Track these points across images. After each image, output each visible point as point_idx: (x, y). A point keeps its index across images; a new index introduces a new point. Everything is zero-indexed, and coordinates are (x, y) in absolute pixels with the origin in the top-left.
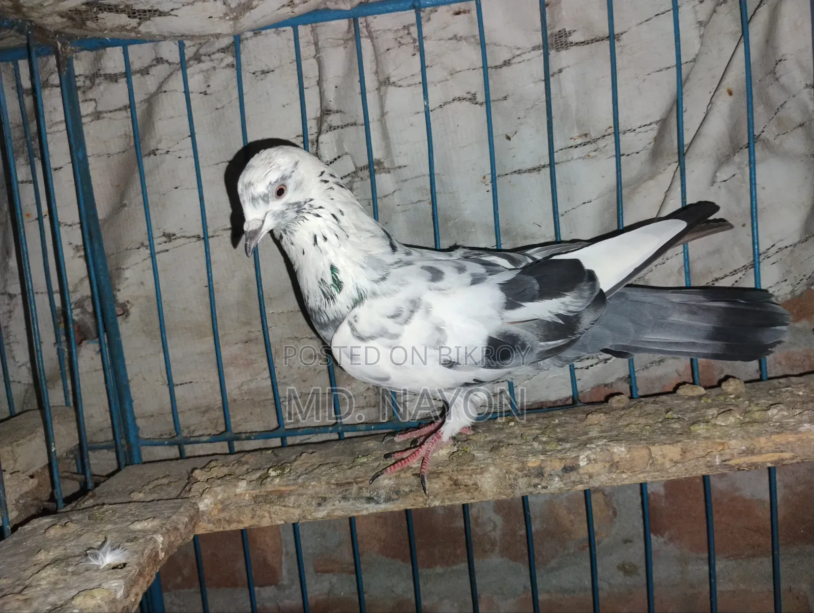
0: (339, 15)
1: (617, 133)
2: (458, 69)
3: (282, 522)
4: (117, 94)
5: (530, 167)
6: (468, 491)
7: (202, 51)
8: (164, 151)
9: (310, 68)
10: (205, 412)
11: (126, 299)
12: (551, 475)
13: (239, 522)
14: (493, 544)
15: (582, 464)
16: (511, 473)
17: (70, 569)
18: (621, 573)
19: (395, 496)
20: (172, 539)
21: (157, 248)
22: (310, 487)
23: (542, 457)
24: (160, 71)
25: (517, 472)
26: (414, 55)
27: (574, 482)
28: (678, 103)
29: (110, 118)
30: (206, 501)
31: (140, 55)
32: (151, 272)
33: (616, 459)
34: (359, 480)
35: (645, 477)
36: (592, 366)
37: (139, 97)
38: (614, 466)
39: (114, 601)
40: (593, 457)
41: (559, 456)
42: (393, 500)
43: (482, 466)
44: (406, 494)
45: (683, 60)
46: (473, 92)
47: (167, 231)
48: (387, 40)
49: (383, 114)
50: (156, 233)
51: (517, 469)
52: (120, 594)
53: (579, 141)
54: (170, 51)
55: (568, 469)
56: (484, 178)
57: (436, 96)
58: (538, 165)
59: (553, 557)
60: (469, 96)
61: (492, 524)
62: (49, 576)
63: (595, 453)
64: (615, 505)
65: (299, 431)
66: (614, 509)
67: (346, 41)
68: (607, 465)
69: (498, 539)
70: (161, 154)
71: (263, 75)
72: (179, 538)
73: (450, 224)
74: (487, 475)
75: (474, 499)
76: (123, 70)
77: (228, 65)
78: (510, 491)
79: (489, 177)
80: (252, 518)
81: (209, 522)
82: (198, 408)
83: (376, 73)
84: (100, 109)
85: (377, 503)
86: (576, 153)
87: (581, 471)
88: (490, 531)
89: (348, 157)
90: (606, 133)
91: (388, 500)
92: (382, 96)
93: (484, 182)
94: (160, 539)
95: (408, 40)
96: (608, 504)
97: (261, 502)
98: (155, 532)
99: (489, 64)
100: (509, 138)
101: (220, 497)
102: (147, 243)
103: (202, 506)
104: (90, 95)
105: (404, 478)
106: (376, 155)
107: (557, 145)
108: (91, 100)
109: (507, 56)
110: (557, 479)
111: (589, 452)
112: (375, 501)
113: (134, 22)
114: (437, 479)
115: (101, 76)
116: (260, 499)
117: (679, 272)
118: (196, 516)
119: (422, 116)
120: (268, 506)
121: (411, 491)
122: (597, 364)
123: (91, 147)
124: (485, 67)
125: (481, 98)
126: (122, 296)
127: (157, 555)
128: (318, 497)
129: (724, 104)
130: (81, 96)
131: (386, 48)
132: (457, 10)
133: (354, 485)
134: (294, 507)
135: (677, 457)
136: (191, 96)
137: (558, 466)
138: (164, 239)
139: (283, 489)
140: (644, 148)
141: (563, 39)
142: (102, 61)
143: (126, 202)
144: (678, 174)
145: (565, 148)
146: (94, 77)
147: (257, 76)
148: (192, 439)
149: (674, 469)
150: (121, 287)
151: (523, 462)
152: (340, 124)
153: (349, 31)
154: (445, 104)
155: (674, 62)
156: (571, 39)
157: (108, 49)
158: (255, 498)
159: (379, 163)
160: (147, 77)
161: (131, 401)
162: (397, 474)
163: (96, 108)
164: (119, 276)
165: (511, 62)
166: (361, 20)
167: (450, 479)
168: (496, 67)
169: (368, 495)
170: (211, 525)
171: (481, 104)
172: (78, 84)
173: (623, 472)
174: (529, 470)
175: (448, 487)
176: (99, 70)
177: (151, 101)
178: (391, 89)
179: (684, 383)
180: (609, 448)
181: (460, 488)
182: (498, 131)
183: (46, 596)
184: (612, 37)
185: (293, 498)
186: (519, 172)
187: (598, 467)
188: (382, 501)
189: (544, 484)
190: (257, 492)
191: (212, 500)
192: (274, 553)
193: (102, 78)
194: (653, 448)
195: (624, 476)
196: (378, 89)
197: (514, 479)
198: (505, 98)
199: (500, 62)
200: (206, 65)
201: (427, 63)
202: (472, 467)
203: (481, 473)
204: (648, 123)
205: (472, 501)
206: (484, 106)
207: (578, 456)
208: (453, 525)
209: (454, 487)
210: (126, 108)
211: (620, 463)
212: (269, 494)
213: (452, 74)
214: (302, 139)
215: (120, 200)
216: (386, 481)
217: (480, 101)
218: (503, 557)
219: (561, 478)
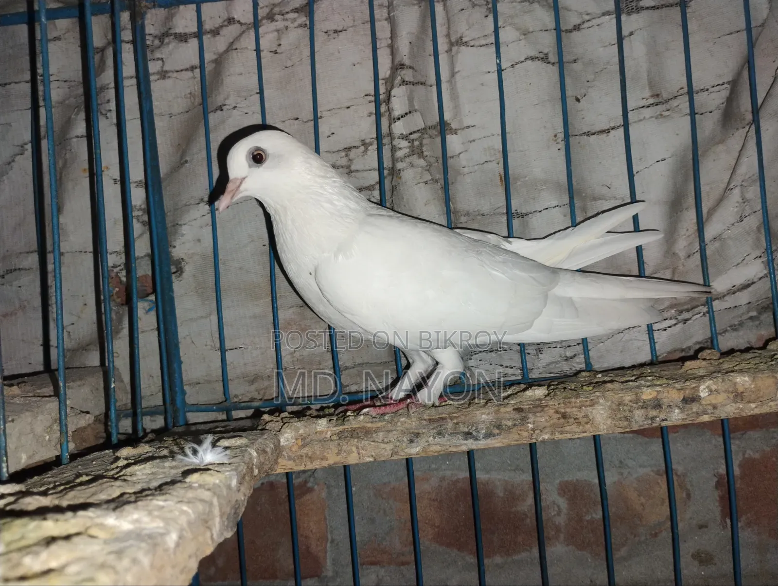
1: (691, 93)
2: (531, 30)
3: (371, 459)
4: (188, 53)
5: (599, 129)
6: (579, 424)
7: (276, 10)
8: (231, 107)
9: (383, 30)
11: (182, 256)
12: (670, 406)
13: (323, 458)
14: (558, 530)
15: (702, 395)
16: (624, 405)
17: (167, 465)
18: (696, 563)
19: (496, 431)
20: (262, 460)
22: (399, 424)
23: (658, 389)
24: (231, 32)
25: (631, 404)
26: (487, 16)
27: (697, 413)
28: (749, 62)
29: (176, 78)
30: (286, 435)
31: (213, 13)
32: (210, 228)
33: (741, 389)
34: (454, 415)
36: (669, 327)
37: (209, 57)
38: (738, 396)
39: (229, 487)
40: (714, 387)
41: (677, 386)
42: (494, 436)
43: (592, 398)
44: (509, 428)
45: (753, 24)
46: (545, 51)
49: (453, 74)
51: (631, 401)
52: (234, 483)
53: (651, 101)
54: (243, 11)
55: (686, 401)
56: (556, 136)
57: (509, 55)
58: (608, 127)
59: (623, 545)
60: (542, 55)
61: (556, 509)
62: (144, 468)
63: (715, 384)
64: (689, 487)
66: (688, 490)
67: (420, 1)
68: (732, 396)
70: (228, 109)
71: (336, 35)
72: (267, 463)
73: (519, 183)
74: (598, 407)
75: (585, 432)
76: (195, 29)
77: (300, 26)
78: (626, 423)
79: (561, 136)
80: (338, 454)
81: (290, 458)
82: (247, 377)
83: (448, 35)
84: (166, 68)
85: (476, 439)
86: (647, 113)
87: (703, 402)
88: (555, 515)
89: (418, 113)
90: (679, 94)
91: (488, 435)
92: (453, 56)
93: (556, 140)
94: (255, 454)
95: (482, 1)
96: (681, 485)
97: (347, 437)
98: (248, 447)
99: (562, 26)
100: (578, 100)
101: (301, 431)
103: (283, 442)
104: (158, 55)
105: (505, 413)
107: (631, 105)
108: (158, 59)
109: (576, 21)
110: (677, 411)
111: (708, 384)
112: (474, 437)
114: (542, 413)
115: (171, 35)
116: (346, 434)
117: (758, 229)
118: (278, 449)
119: (496, 75)
120: (356, 440)
121: (515, 425)
123: (158, 105)
124: (558, 30)
125: (553, 58)
126: (176, 253)
127: (253, 469)
128: (410, 433)
130: (150, 56)
131: (460, 8)
133: (449, 420)
134: (383, 442)
136: (262, 54)
137: (677, 397)
139: (369, 425)
140: (718, 108)
141: (634, 4)
142: (174, 20)
143: (188, 158)
145: (637, 109)
146: (162, 37)
147: (329, 35)
150: (177, 243)
151: (636, 394)
152: (412, 80)
154: (517, 63)
155: (743, 25)
156: (642, 3)
157: (182, 7)
158: (341, 435)
159: (449, 124)
160: (218, 38)
161: (181, 363)
162: (496, 409)
163: (162, 67)
164: (176, 233)
165: (581, 27)
167: (557, 412)
168: (568, 31)
169: (466, 430)
170: (291, 462)
171: (553, 64)
172: (148, 42)
173: (750, 402)
174: (644, 402)
175: (555, 420)
176: (170, 29)
177: (220, 61)
178: (463, 48)
179: (775, 339)
180: (730, 378)
181: (568, 422)
182: (569, 92)
183: (148, 482)
184: (682, 2)
185: (381, 434)
186: (589, 134)
187: (720, 398)
188: (481, 437)
189: (662, 416)
190: (340, 428)
191: (293, 434)
192: (318, 540)
193: (172, 37)
195: (753, 405)
196: (449, 51)
197: (630, 411)
198: (575, 61)
199: (570, 27)
200: (280, 24)
201: (500, 24)
202: (580, 399)
203: (592, 405)
204: (721, 82)
205: (584, 435)
206: (557, 66)
207: (698, 387)
208: (514, 509)
209: (562, 420)
210: (192, 68)
211: (744, 394)
212: (353, 430)
213: (525, 35)
214: (373, 99)
215: (182, 157)
216: (484, 416)
217: (552, 61)
218: (568, 545)
219: (682, 410)
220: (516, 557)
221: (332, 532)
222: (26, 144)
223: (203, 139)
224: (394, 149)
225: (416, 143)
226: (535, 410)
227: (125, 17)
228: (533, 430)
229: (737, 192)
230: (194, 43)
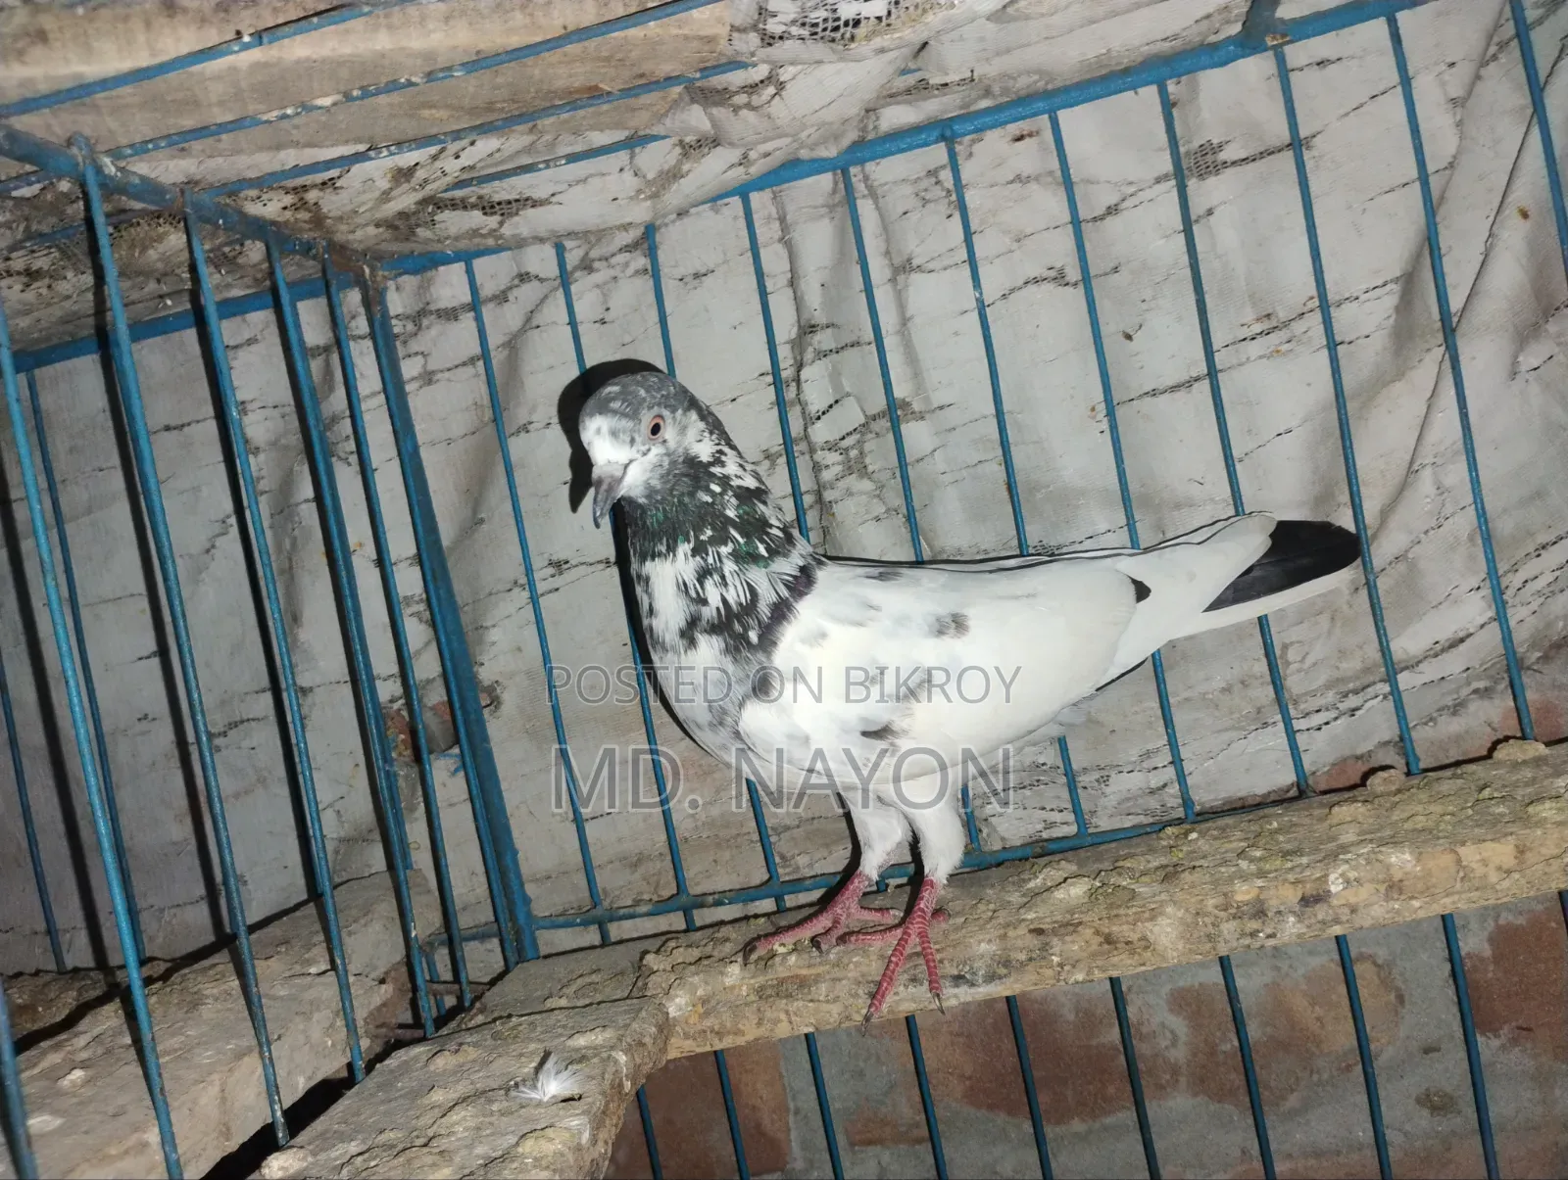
0: (818, 166)
1: (1325, 306)
2: (1029, 231)
3: (811, 1029)
4: (462, 337)
5: (1171, 382)
6: (1133, 953)
7: (594, 254)
8: (542, 425)
9: (774, 260)
10: (635, 866)
11: (494, 678)
12: (1279, 912)
13: (738, 1032)
14: (1175, 1071)
15: (1333, 889)
16: (1206, 914)
17: (495, 1107)
18: (1426, 1112)
19: (1003, 971)
20: (638, 1061)
21: (541, 587)
22: (851, 966)
23: (1260, 883)
24: (528, 293)
25: (1216, 912)
26: (951, 216)
27: (1323, 922)
28: (1431, 243)
29: (449, 380)
30: (677, 1000)
31: (493, 272)
32: (533, 628)
33: (1397, 875)
35: (1454, 903)
36: (1327, 723)
37: (495, 339)
38: (1394, 888)
39: (579, 1148)
40: (1352, 875)
41: (1291, 877)
42: (1000, 978)
43: (1152, 906)
44: (1023, 965)
45: (1431, 168)
46: (1058, 265)
47: (555, 558)
48: (900, 199)
49: (905, 321)
50: (538, 562)
51: (1216, 907)
52: (586, 1137)
53: (1257, 328)
54: (541, 260)
55: (1306, 901)
56: (1093, 409)
57: (994, 281)
58: (1187, 378)
59: (1292, 1091)
60: (1053, 273)
61: (1168, 1034)
62: (464, 1118)
63: (1355, 868)
64: (1399, 983)
65: (808, 882)
66: (1398, 989)
67: (831, 208)
68: (1382, 888)
69: (1182, 1061)
70: (537, 429)
71: (697, 281)
72: (647, 1060)
73: (1039, 496)
74: (1163, 921)
75: (1144, 965)
76: (467, 298)
77: (637, 272)
78: (1209, 946)
79: (1102, 408)
80: (759, 1024)
81: (687, 1036)
82: (625, 858)
83: (887, 253)
84: (430, 367)
85: (972, 985)
86: (1255, 349)
87: (1335, 902)
88: (1167, 1048)
89: (852, 399)
90: (1305, 310)
91: (991, 978)
92: (900, 290)
93: (1094, 417)
94: (622, 1058)
95: (938, 192)
96: (1386, 983)
97: (770, 996)
98: (612, 1048)
99: (1083, 214)
100: (1129, 337)
101: (700, 992)
102: (523, 580)
103: (673, 1011)
104: (414, 346)
105: (1016, 938)
106: (899, 392)
107: (1217, 341)
108: (417, 354)
109: (1113, 200)
110: (1292, 919)
111: (1345, 867)
112: (968, 981)
113: (492, 221)
114: (1074, 936)
115: (431, 313)
116: (769, 992)
118: (665, 1027)
119: (975, 315)
120: (784, 1001)
121: (1030, 959)
122: (1336, 719)
123: (423, 430)
124: (1076, 222)
125: (1073, 274)
126: (486, 674)
127: (621, 1085)
128: (867, 982)
129: (1515, 236)
130: (401, 351)
131: (901, 211)
132: (1018, 133)
134: (828, 1002)
135: (1509, 861)
136: (581, 329)
137: (1291, 895)
138: (551, 570)
139: (804, 972)
140: (1379, 327)
141: (1210, 158)
142: (432, 289)
143: (483, 515)
144: (1447, 364)
145: (1234, 343)
146: (418, 317)
147: (686, 283)
148: (622, 912)
149: (1506, 884)
150: (484, 658)
151: (1225, 895)
152: (833, 346)
153: (834, 191)
154: (1012, 291)
155: (1414, 174)
156: (1225, 155)
157: (442, 269)
158: (760, 992)
159: (905, 405)
160: (506, 307)
161: (515, 853)
162: (1002, 931)
163: (425, 365)
164: (480, 641)
165: (1120, 207)
166: (853, 170)
167: (1097, 933)
168: (1095, 219)
169: (955, 972)
170: (689, 1042)
171: (1075, 284)
172: (396, 330)
173: (1412, 898)
174: (1238, 907)
175: (1094, 947)
176: (428, 304)
177: (513, 344)
178: (915, 277)
179: (1507, 739)
180: (1381, 857)
181: (1117, 948)
182: (1110, 328)
183: (470, 1147)
184: (1297, 145)
185: (823, 987)
186: (1154, 393)
187: (1363, 894)
188: (980, 980)
189: (1269, 931)
190: (761, 980)
191: (687, 998)
192: (774, 1112)
193: (433, 317)
194: (1462, 851)
195: (1416, 904)
196: (893, 280)
197: (1213, 925)
198: (1116, 270)
199: (1100, 211)
200: (602, 275)
201: (974, 227)
202: (1134, 910)
203: (1152, 919)
204: (1380, 283)
205: (1143, 968)
206: (1081, 287)
207: (1326, 876)
208: (1094, 1042)
209: (1106, 946)
210: (472, 361)
211: (1406, 883)
212: (782, 982)
213: (1019, 241)
214: (770, 379)
215: (475, 511)
216: (983, 946)
217: (1074, 280)
218: (1195, 1095)
219: (1300, 917)
220: (1108, 1120)
221: (794, 1098)
222: (228, 517)
223: (503, 480)
224: (817, 468)
225: (853, 453)
226: (1062, 930)
227: (353, 298)
228: (1061, 965)
229: (1427, 475)
230: (468, 321)
